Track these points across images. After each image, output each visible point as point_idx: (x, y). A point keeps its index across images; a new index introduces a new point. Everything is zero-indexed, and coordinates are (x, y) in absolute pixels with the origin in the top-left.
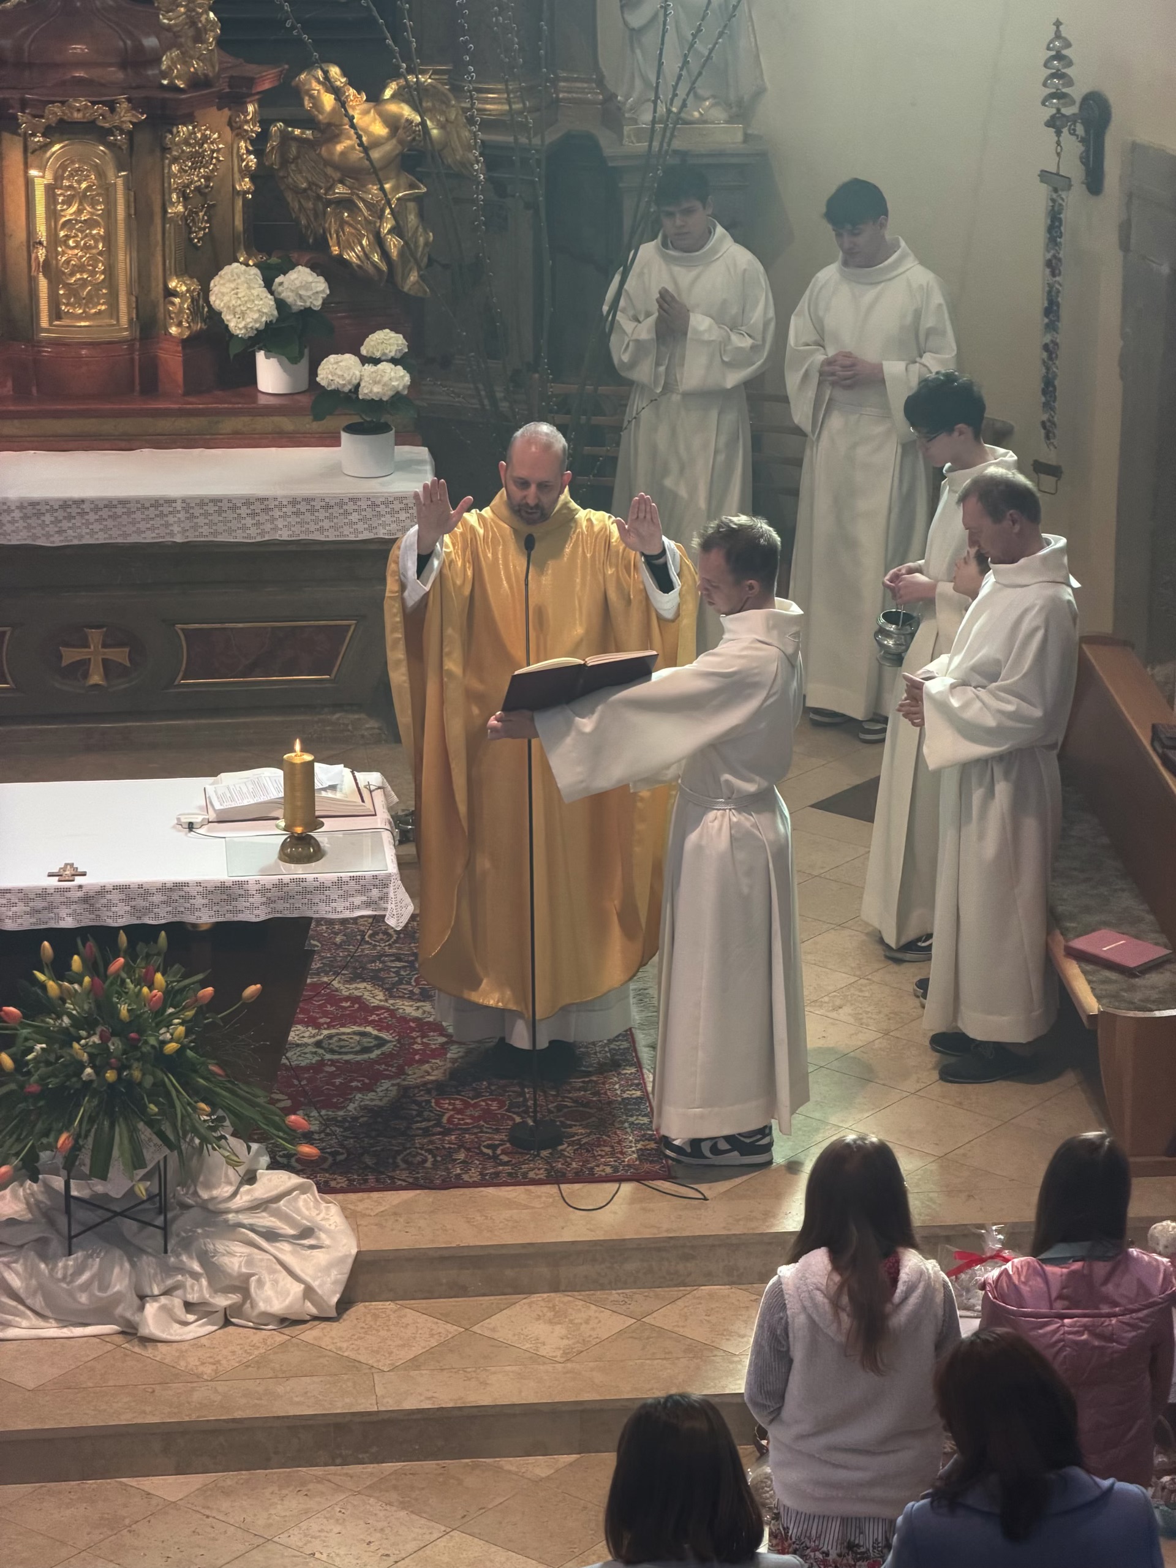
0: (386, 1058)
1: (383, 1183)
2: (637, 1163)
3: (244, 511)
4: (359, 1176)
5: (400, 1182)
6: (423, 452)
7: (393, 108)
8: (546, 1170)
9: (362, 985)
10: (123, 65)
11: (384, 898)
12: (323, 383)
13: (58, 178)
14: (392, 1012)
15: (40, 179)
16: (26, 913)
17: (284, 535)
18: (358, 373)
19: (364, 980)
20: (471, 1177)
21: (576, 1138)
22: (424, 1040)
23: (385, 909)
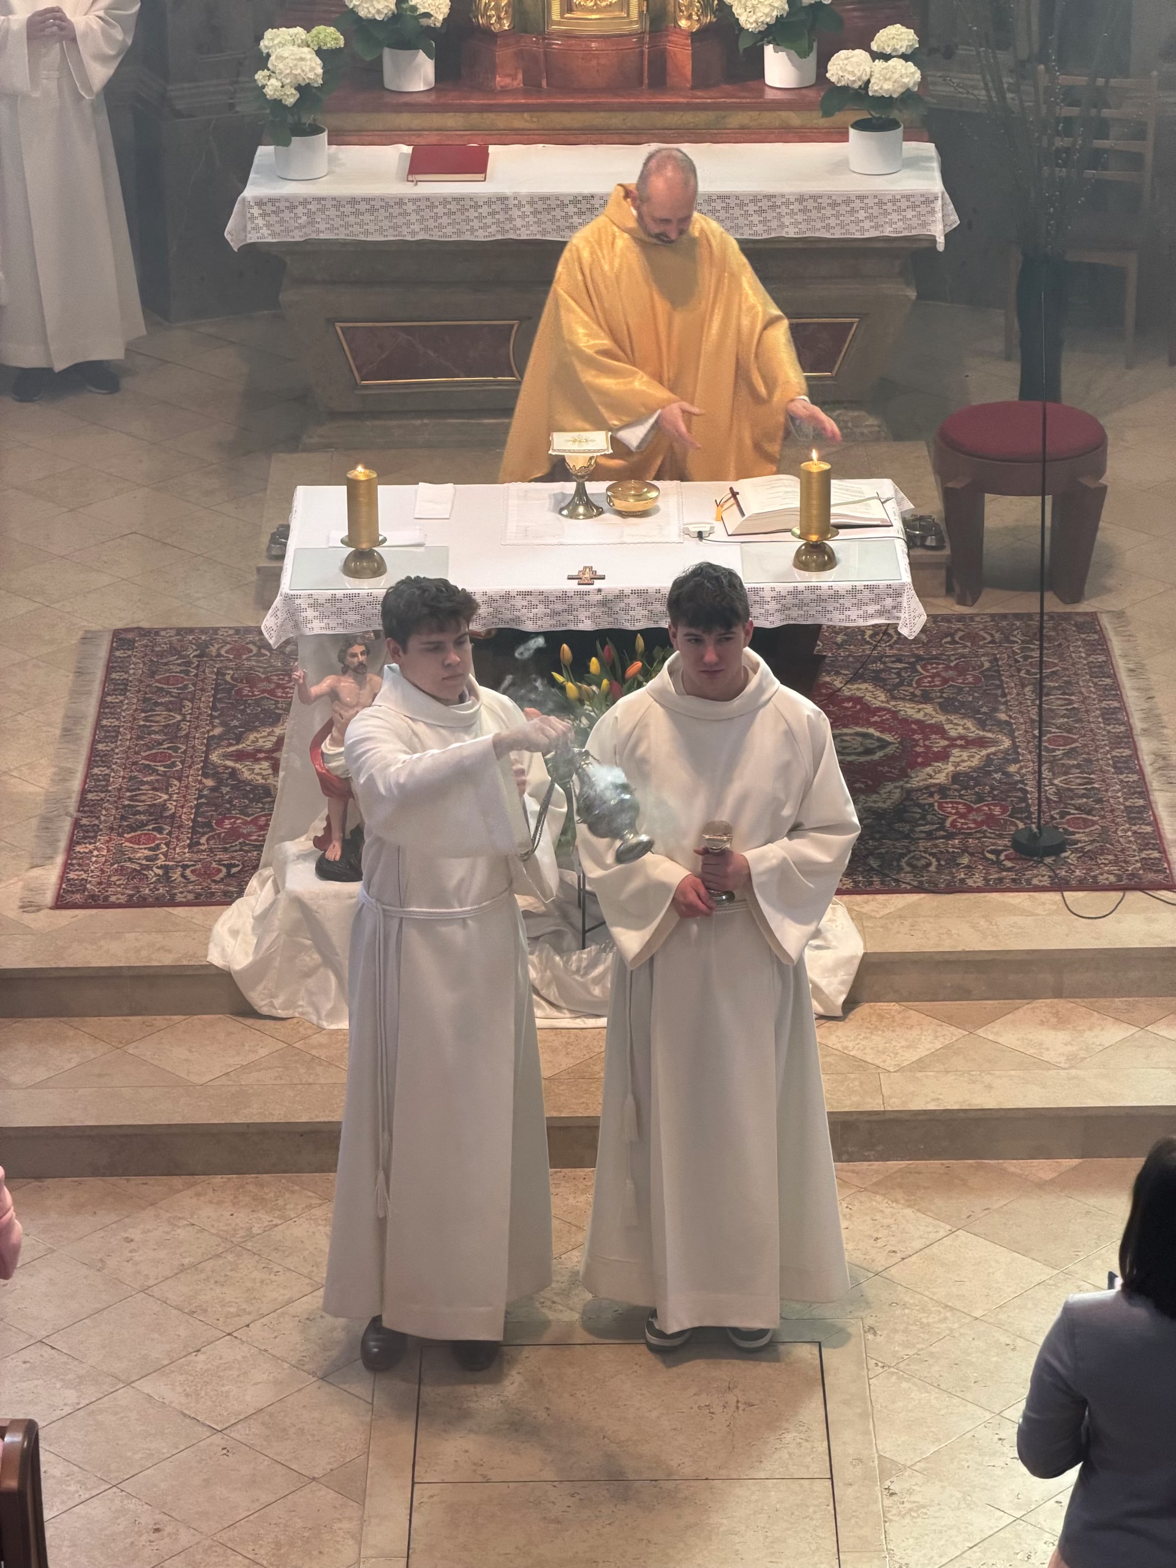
0: (889, 759)
1: (888, 886)
2: (1141, 872)
3: (751, 208)
4: (864, 877)
5: (904, 886)
8: (1050, 877)
9: (864, 686)
11: (897, 607)
12: (833, 79)
14: (894, 714)
16: (546, 615)
17: (791, 233)
18: (868, 70)
19: (865, 681)
20: (975, 882)
21: (1080, 845)
22: (927, 743)
23: (898, 618)
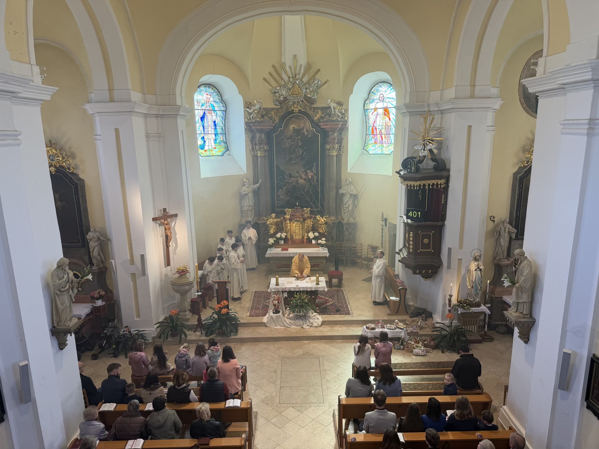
0: (324, 303)
2: (347, 313)
4: (322, 313)
5: (326, 314)
6: (327, 249)
7: (324, 219)
8: (339, 313)
9: (322, 296)
10: (301, 215)
12: (318, 243)
13: (296, 225)
14: (325, 298)
15: (294, 225)
16: (294, 289)
17: (315, 256)
18: (321, 242)
20: (332, 314)
21: (342, 311)
22: (328, 301)
23: (325, 289)
